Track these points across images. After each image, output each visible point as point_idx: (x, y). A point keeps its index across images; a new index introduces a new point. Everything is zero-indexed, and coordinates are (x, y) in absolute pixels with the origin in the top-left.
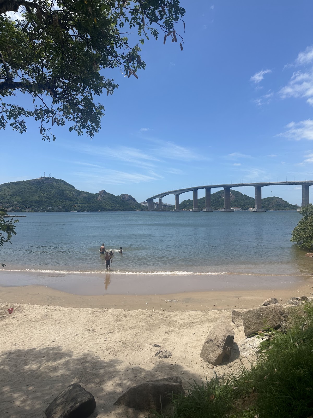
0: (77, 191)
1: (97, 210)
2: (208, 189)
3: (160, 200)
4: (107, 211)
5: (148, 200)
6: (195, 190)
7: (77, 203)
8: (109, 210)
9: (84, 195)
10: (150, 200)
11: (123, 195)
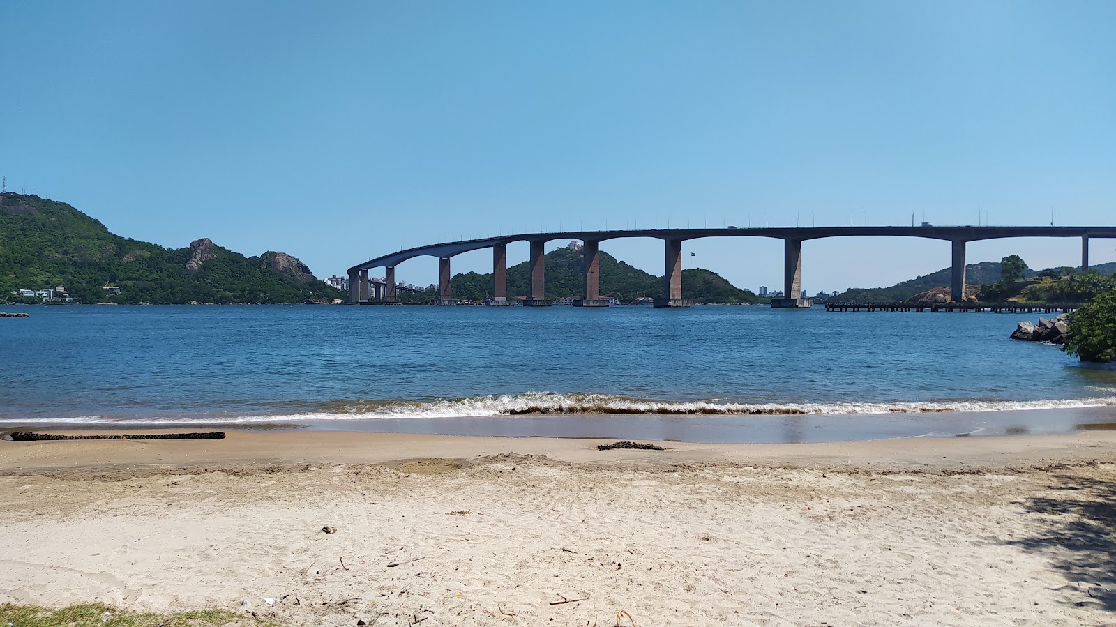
0: (116, 239)
1: (183, 301)
2: (538, 241)
3: (390, 272)
4: (216, 302)
5: (352, 271)
6: (499, 245)
7: (113, 279)
8: (223, 301)
9: (138, 252)
10: (358, 272)
11: (271, 255)
